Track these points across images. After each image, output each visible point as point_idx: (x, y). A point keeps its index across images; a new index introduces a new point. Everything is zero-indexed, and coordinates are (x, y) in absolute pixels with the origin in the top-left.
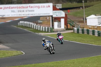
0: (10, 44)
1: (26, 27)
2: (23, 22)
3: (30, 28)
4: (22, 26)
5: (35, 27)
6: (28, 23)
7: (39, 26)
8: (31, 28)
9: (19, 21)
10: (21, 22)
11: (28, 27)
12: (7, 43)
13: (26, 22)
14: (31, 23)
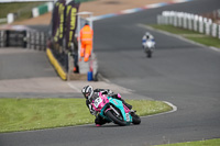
0: (132, 81)
1: (181, 29)
2: (172, 14)
3: (193, 31)
4: (170, 27)
5: (208, 31)
6: (189, 16)
8: (198, 32)
9: (159, 11)
10: (166, 14)
11: (186, 30)
12: (124, 76)
13: (180, 15)
14: (196, 17)
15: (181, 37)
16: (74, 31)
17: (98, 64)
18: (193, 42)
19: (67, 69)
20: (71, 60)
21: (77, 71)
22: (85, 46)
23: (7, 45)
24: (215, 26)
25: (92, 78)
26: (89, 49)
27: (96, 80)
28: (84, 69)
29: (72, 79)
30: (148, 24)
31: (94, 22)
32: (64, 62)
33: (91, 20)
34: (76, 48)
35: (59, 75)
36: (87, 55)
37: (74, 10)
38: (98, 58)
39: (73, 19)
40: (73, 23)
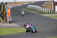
0: (20, 23)
1: (33, 10)
2: (31, 6)
3: (36, 10)
4: (30, 9)
5: (40, 10)
6: (35, 6)
7: (44, 9)
8: (37, 10)
9: (27, 5)
10: (29, 6)
12: (18, 22)
13: (33, 6)
14: (37, 7)
15: (33, 12)
16: (6, 10)
17: (12, 19)
18: (36, 13)
19: (4, 20)
20: (5, 18)
21: (6, 21)
22: (8, 14)
24: (42, 9)
25: (10, 22)
26: (9, 15)
27: (11, 23)
28: (8, 20)
29: (5, 23)
32: (3, 18)
33: (10, 7)
34: (6, 15)
35: (2, 22)
36: (9, 17)
37: (6, 5)
40: (5, 8)
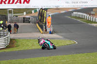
0: (63, 34)
1: (79, 18)
2: (76, 13)
3: (83, 19)
4: (76, 17)
5: (88, 18)
6: (82, 14)
7: (92, 17)
8: (84, 19)
9: (72, 12)
10: (74, 13)
11: (81, 18)
12: (61, 32)
13: (79, 13)
14: (84, 14)
15: (79, 20)
16: (46, 18)
17: (53, 29)
18: (83, 22)
19: (43, 30)
20: (44, 27)
21: (46, 31)
22: (48, 23)
23: (24, 22)
24: (90, 17)
25: (51, 33)
26: (50, 24)
28: (48, 30)
29: (45, 33)
30: (69, 16)
31: (52, 15)
32: (42, 27)
35: (40, 32)
36: (49, 26)
37: (45, 11)
38: (53, 27)
39: (45, 14)
40: (45, 16)
